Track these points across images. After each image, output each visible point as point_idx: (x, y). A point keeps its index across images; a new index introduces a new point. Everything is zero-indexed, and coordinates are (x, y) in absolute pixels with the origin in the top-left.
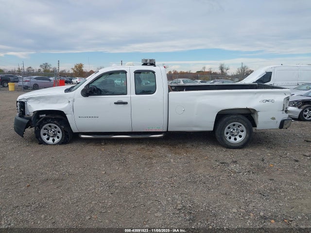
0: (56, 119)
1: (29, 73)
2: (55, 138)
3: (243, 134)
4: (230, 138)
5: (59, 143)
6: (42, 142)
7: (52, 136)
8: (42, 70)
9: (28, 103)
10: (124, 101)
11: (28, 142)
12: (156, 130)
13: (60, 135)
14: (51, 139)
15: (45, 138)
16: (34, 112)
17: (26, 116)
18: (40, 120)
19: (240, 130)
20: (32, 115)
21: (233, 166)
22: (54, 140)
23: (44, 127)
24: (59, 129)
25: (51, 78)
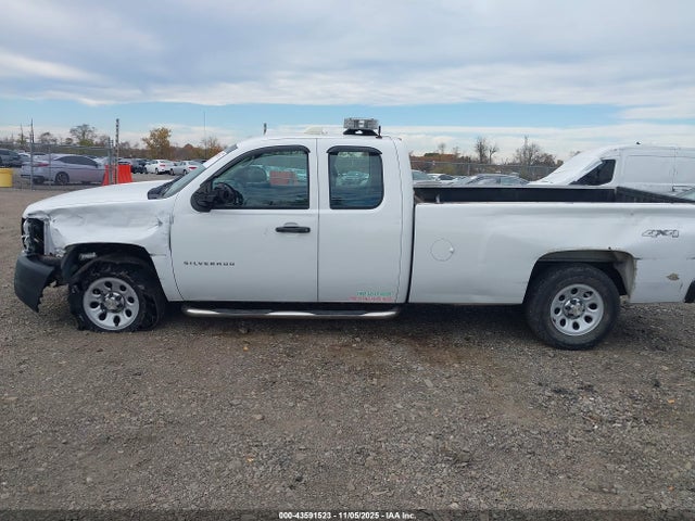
0: (123, 266)
1: (46, 147)
2: (120, 315)
3: (597, 314)
4: (563, 323)
5: (130, 329)
6: (86, 325)
7: (112, 309)
8: (75, 141)
9: (51, 223)
10: (301, 224)
11: (51, 323)
12: (379, 298)
13: (134, 307)
14: (110, 317)
15: (94, 314)
16: (66, 248)
17: (46, 256)
18: (83, 268)
19: (587, 304)
20: (61, 254)
21: (587, 401)
22: (117, 320)
23: (92, 286)
24: (131, 292)
25: (97, 160)
